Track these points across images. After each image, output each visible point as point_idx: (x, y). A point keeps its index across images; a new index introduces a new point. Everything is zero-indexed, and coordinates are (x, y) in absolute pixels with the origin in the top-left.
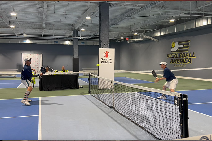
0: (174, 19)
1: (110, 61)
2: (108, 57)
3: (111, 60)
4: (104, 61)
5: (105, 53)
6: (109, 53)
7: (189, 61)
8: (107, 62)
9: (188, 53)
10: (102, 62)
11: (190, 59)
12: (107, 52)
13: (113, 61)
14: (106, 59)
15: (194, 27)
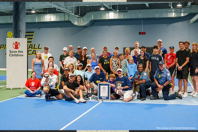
0: (35, 11)
1: (21, 54)
2: (18, 48)
3: (22, 52)
4: (13, 54)
5: (15, 43)
6: (19, 43)
7: (33, 53)
8: (17, 55)
9: (32, 45)
10: (11, 55)
11: (35, 51)
12: (16, 43)
13: (25, 53)
14: (16, 52)
15: (50, 21)
